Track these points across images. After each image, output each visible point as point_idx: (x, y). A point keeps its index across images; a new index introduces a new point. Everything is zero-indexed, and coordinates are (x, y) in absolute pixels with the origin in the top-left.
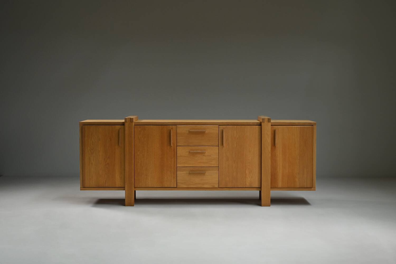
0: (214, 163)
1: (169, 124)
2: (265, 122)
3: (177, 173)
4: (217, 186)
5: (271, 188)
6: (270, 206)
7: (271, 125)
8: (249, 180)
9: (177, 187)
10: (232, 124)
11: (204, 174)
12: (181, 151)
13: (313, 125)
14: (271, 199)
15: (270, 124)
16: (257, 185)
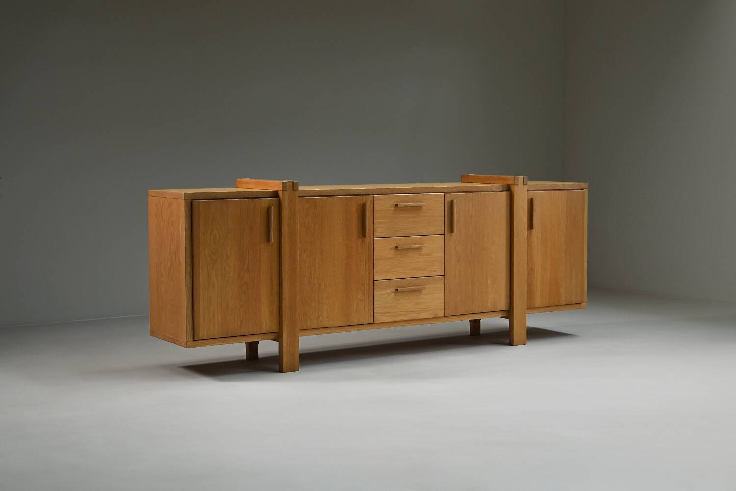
0: (438, 269)
1: (359, 193)
2: (520, 185)
3: (375, 293)
4: (441, 314)
5: (528, 309)
6: (525, 344)
7: (528, 190)
8: (492, 296)
9: (374, 323)
10: (465, 190)
11: (421, 292)
12: (382, 248)
13: (583, 189)
14: (527, 330)
15: (526, 188)
16: (503, 305)
